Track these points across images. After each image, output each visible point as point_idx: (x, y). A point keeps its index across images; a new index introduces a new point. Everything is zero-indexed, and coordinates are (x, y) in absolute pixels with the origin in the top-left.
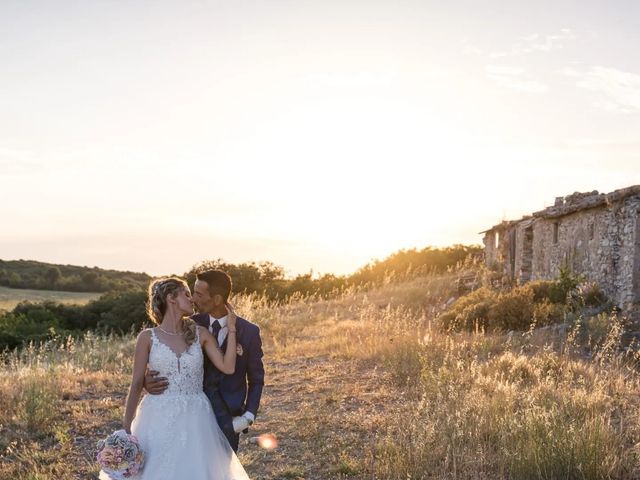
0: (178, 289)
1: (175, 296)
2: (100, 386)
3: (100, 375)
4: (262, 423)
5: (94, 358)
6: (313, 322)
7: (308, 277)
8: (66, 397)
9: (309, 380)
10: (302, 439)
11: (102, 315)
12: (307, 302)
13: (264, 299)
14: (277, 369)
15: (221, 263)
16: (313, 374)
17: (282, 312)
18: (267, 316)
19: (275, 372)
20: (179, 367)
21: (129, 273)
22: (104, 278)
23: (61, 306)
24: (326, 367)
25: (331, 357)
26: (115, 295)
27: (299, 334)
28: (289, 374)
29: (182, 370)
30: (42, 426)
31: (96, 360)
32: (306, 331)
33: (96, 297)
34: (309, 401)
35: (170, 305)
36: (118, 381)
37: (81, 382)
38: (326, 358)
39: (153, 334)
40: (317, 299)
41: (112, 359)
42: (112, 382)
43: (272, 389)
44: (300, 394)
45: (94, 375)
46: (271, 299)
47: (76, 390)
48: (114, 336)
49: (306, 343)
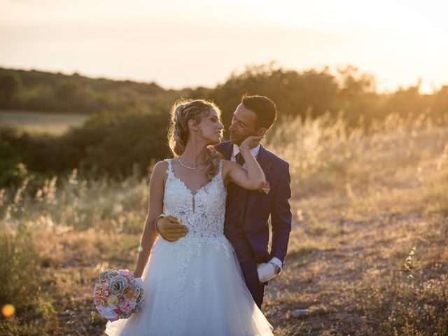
0: (202, 114)
1: (198, 122)
2: (90, 250)
3: (91, 235)
4: (311, 295)
5: (80, 212)
6: (414, 160)
7: (413, 90)
8: (46, 264)
9: (386, 243)
10: (361, 312)
11: (89, 149)
12: (409, 129)
13: (340, 125)
14: (346, 228)
15: (276, 68)
16: (393, 235)
17: (367, 147)
18: (341, 150)
19: (342, 233)
20: (194, 205)
21: (128, 83)
22: (88, 89)
23: (26, 136)
24: (415, 225)
25: (426, 212)
26: (108, 117)
27: (387, 179)
28: (361, 235)
29: (197, 209)
30: (17, 298)
31: (84, 216)
32: (401, 175)
33: (78, 122)
34: (379, 268)
35: (192, 133)
36: (117, 243)
37: (65, 244)
38: (419, 213)
39: (170, 166)
40: (423, 127)
41: (107, 214)
42: (107, 244)
43: (333, 253)
44: (370, 259)
45: (82, 235)
46: (352, 124)
47: (59, 255)
48: (108, 182)
49: (397, 193)
